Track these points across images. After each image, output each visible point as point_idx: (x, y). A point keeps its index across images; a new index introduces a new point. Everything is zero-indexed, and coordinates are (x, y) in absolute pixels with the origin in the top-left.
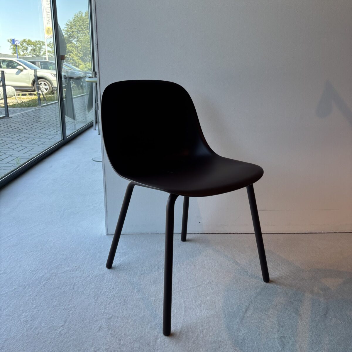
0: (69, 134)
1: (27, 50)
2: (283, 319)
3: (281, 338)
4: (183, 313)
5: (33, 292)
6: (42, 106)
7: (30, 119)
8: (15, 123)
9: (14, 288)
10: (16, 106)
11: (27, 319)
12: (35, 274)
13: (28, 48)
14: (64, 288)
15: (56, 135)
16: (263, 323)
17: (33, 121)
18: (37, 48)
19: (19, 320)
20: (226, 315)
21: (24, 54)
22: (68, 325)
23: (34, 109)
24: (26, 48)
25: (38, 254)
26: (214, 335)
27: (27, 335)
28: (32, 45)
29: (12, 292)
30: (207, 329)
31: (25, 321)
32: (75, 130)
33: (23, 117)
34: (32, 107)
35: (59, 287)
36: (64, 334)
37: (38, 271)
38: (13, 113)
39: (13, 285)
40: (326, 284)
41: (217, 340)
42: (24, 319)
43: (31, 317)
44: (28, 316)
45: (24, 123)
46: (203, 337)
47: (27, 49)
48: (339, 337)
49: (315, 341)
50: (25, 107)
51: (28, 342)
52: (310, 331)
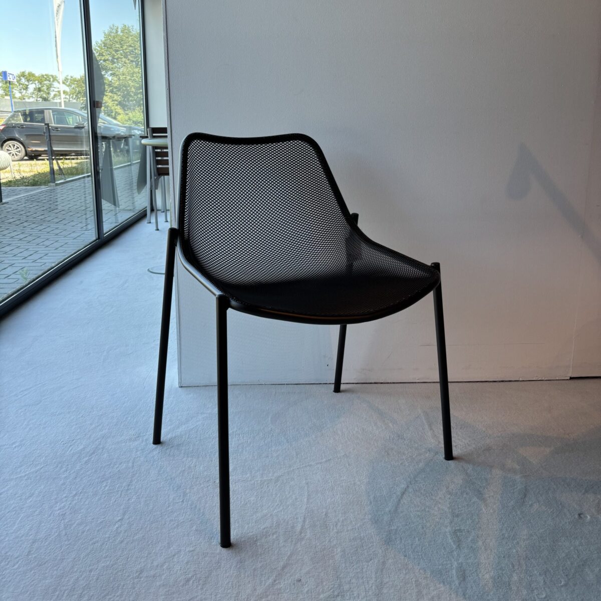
0: (108, 230)
1: (27, 91)
2: (458, 506)
3: (455, 532)
4: (306, 499)
5: (69, 472)
6: (57, 185)
7: (37, 205)
8: (14, 212)
9: (38, 467)
10: (12, 184)
11: (63, 511)
12: (71, 446)
13: (28, 87)
14: (117, 466)
15: (84, 232)
16: (428, 511)
17: (42, 209)
18: (44, 86)
19: (51, 514)
20: (372, 501)
21: (23, 96)
22: (129, 518)
23: (43, 188)
24: (26, 86)
25: (72, 418)
26: (354, 530)
27: (66, 534)
28: (36, 82)
29: (36, 472)
30: (343, 522)
31: (62, 515)
32: (116, 223)
33: (26, 201)
34: (40, 185)
35: (110, 464)
36: (123, 532)
37: (74, 441)
38: (8, 196)
39: (37, 463)
40: (525, 455)
41: (358, 535)
42: (59, 511)
43: (70, 509)
44: (64, 507)
45: (29, 212)
46: (337, 533)
47: (26, 88)
48: (543, 530)
49: (506, 535)
50: (27, 186)
51: (69, 544)
52: (500, 522)
